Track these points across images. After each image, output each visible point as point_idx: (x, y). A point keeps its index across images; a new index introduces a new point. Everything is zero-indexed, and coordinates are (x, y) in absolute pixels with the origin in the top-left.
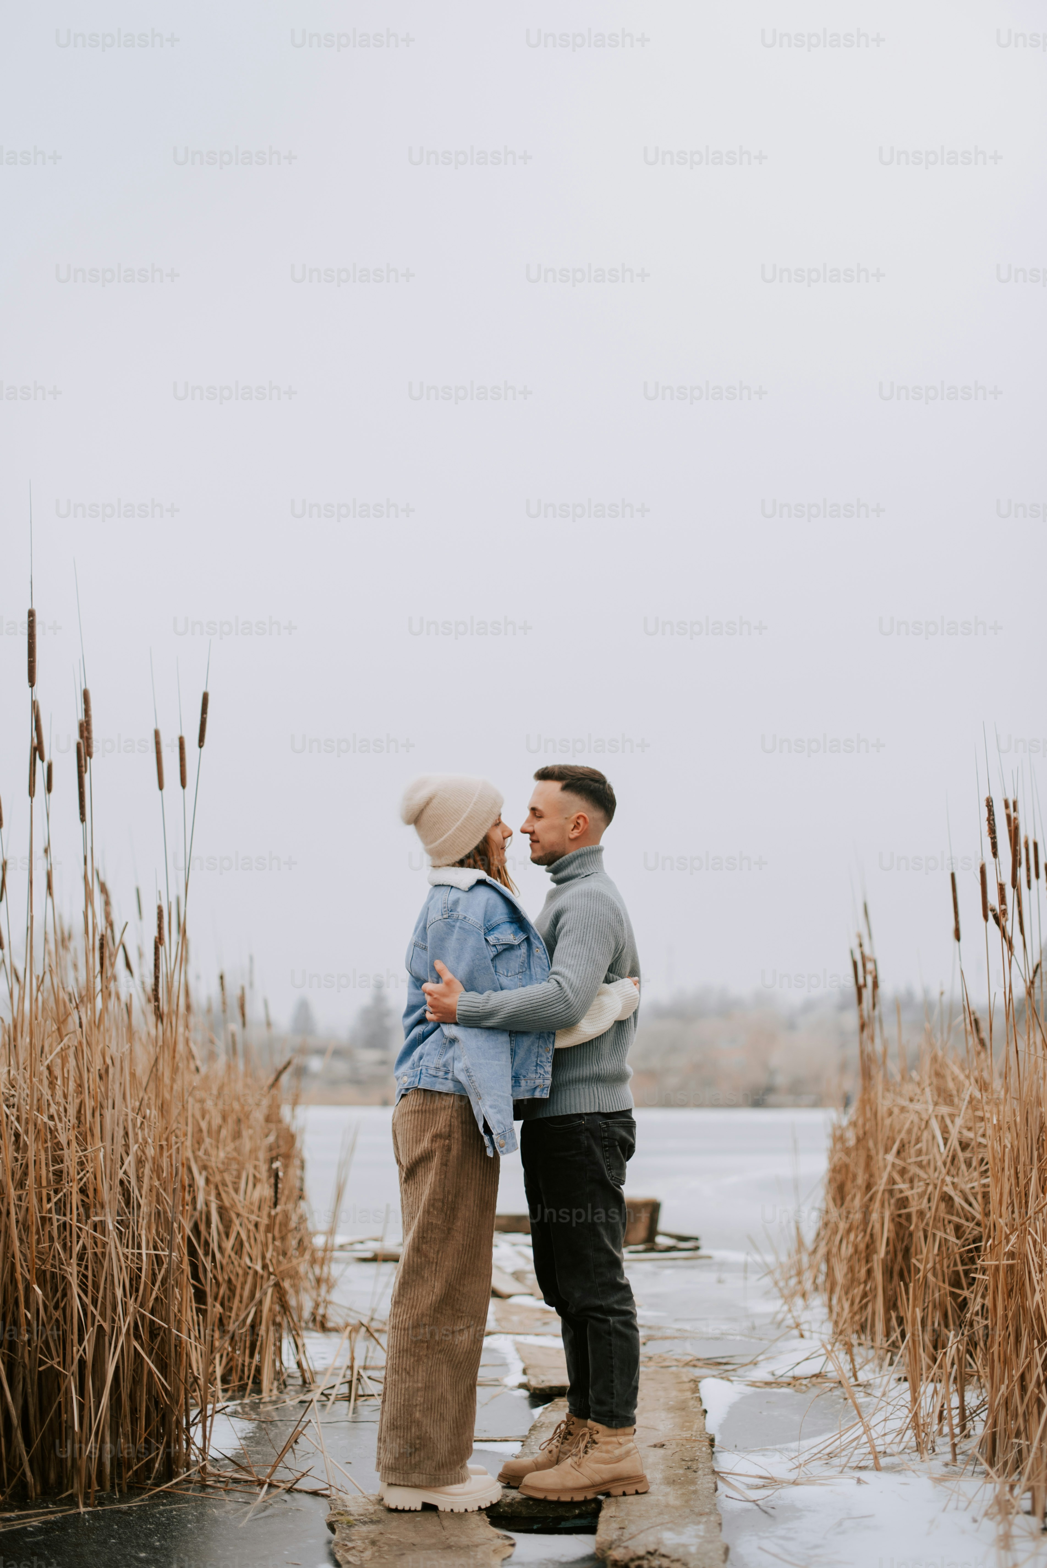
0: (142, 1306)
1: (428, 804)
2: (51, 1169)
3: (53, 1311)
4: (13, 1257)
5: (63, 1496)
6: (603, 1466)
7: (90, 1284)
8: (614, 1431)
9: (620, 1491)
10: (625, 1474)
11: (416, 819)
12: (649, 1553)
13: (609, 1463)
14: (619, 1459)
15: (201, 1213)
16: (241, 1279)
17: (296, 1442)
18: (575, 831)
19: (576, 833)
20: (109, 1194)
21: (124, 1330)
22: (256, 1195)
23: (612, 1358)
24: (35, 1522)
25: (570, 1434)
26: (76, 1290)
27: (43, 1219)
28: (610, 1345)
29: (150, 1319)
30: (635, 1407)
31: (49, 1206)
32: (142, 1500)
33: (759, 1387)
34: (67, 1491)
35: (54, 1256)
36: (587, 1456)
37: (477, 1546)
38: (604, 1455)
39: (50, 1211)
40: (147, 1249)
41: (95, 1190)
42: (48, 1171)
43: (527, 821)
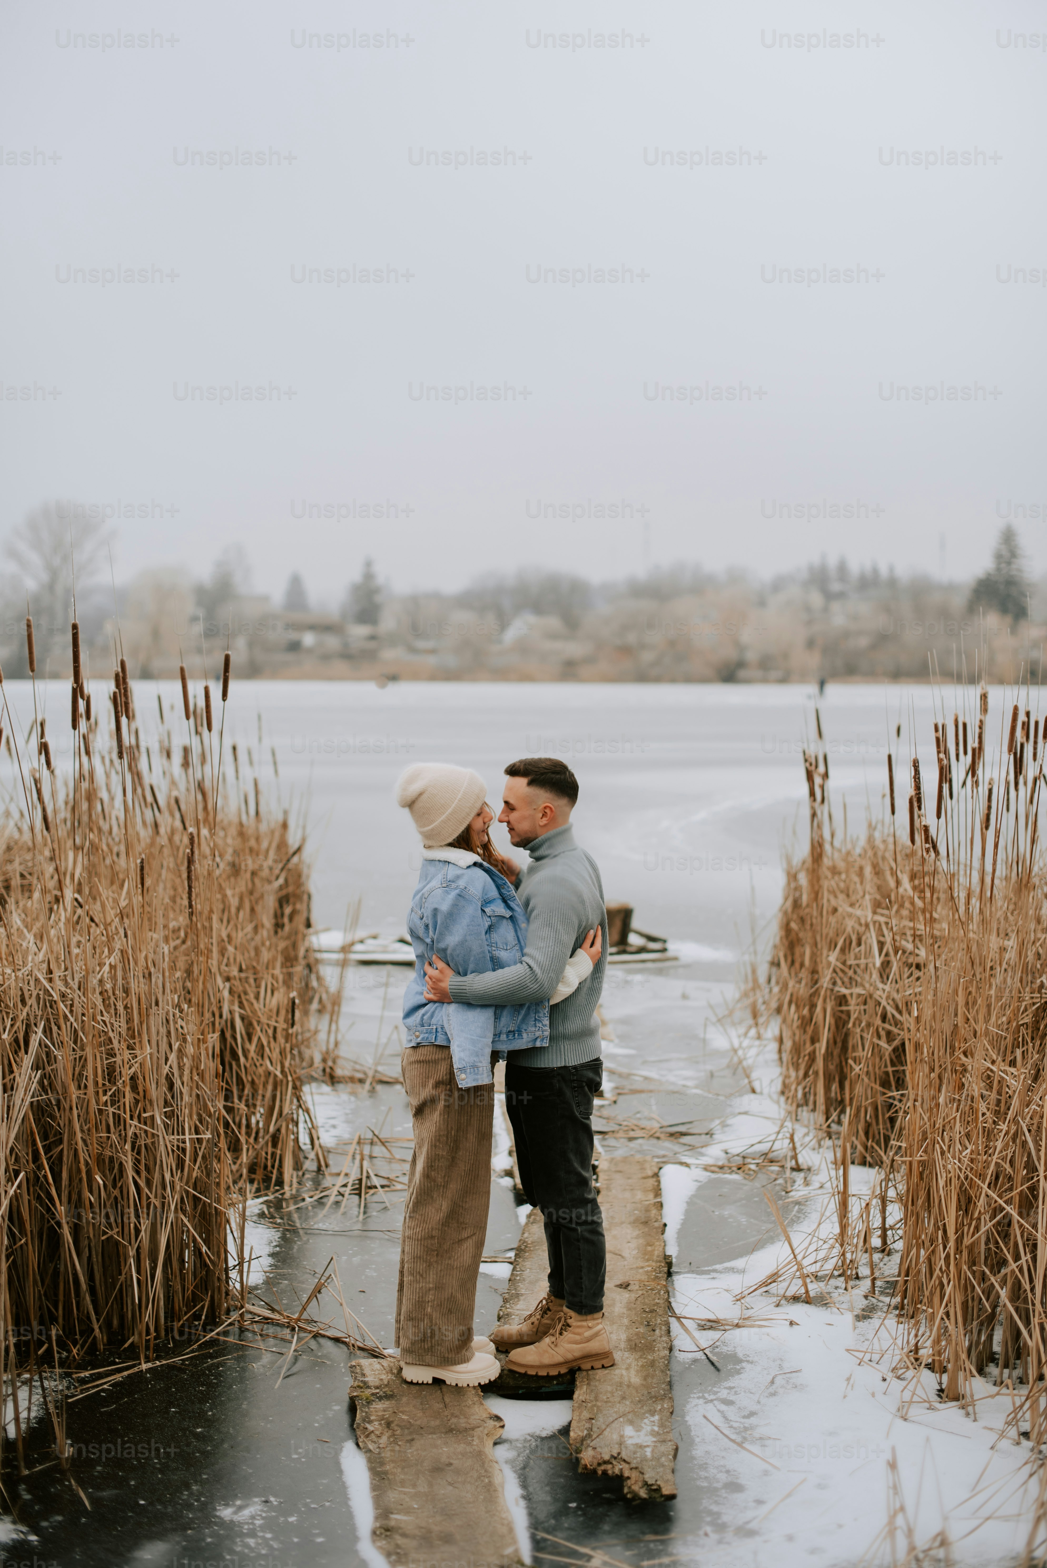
0: (187, 1184)
1: (420, 794)
2: (105, 1062)
3: (112, 1190)
4: (76, 1144)
5: (126, 1345)
6: (575, 1346)
7: (142, 1167)
8: (584, 1317)
9: (588, 1366)
10: (594, 1352)
11: (411, 804)
12: (612, 1457)
13: (580, 1343)
14: (589, 1340)
15: (226, 1021)
16: (263, 1079)
17: (319, 1292)
18: (544, 819)
19: (544, 821)
20: (157, 1092)
21: (173, 1207)
22: (274, 1002)
23: (580, 1260)
24: (106, 1383)
25: (549, 1309)
26: (130, 1173)
27: (100, 1111)
28: (579, 1249)
29: (194, 1195)
30: (603, 1296)
31: (105, 1098)
32: (192, 1351)
33: (713, 1172)
34: (129, 1339)
35: (111, 1146)
36: (562, 1337)
37: (473, 1429)
38: (578, 1337)
39: (106, 1104)
40: (190, 1134)
41: (144, 1091)
42: (102, 1065)
43: (503, 812)
